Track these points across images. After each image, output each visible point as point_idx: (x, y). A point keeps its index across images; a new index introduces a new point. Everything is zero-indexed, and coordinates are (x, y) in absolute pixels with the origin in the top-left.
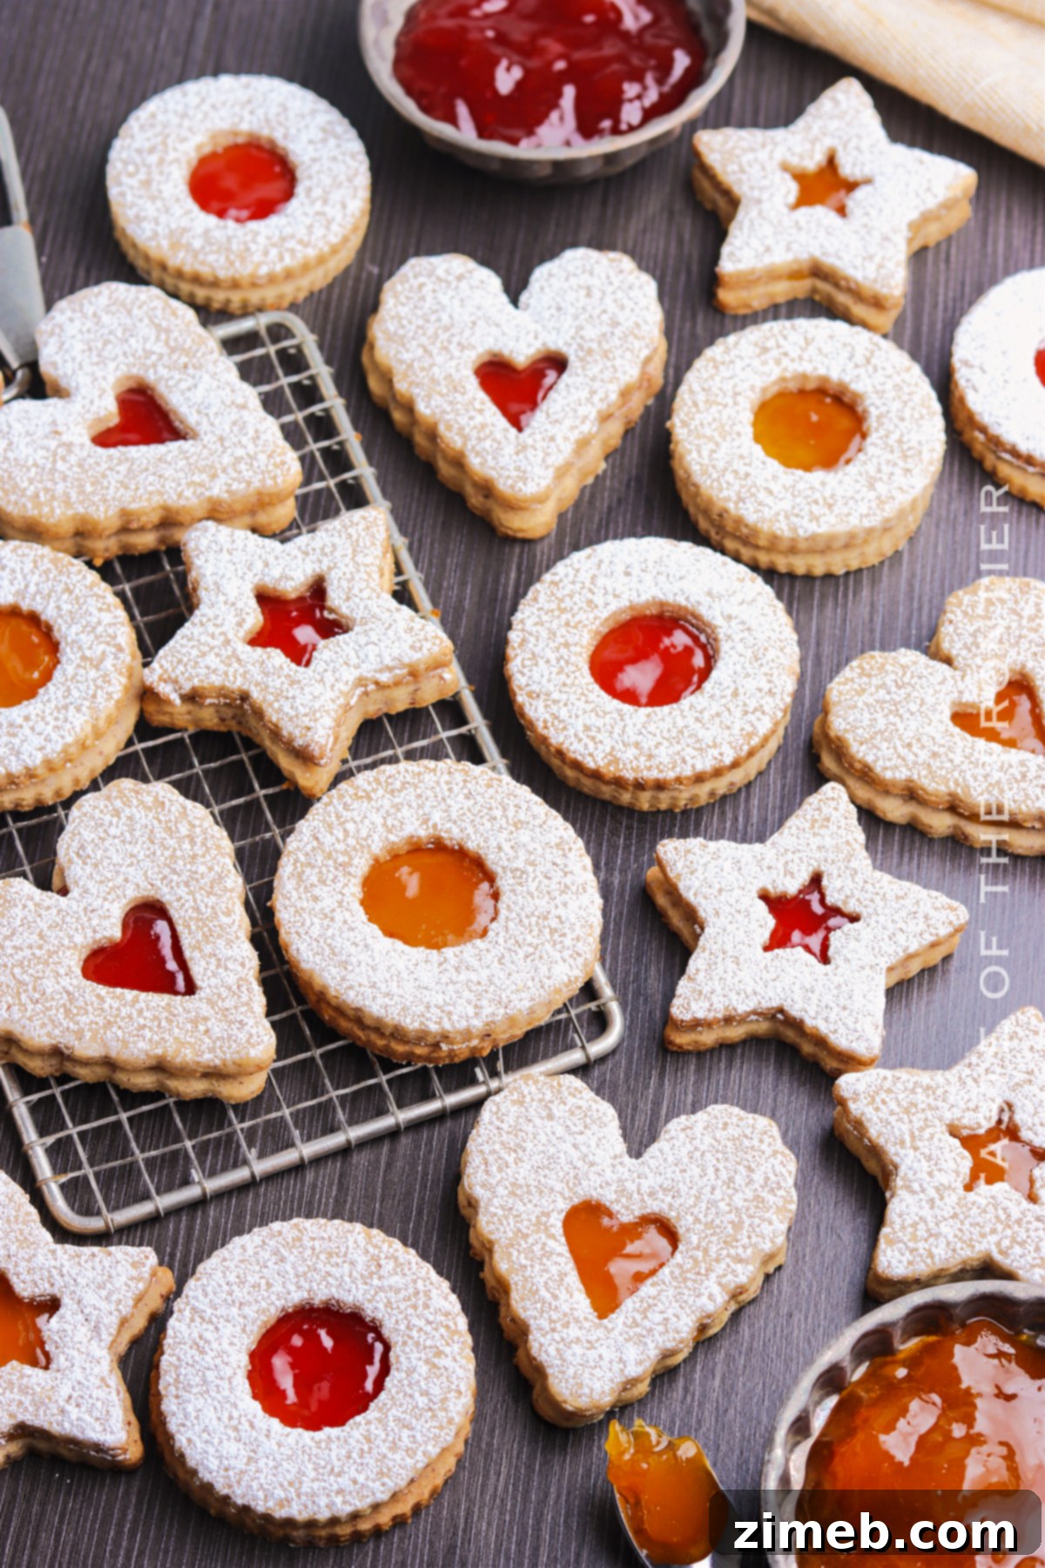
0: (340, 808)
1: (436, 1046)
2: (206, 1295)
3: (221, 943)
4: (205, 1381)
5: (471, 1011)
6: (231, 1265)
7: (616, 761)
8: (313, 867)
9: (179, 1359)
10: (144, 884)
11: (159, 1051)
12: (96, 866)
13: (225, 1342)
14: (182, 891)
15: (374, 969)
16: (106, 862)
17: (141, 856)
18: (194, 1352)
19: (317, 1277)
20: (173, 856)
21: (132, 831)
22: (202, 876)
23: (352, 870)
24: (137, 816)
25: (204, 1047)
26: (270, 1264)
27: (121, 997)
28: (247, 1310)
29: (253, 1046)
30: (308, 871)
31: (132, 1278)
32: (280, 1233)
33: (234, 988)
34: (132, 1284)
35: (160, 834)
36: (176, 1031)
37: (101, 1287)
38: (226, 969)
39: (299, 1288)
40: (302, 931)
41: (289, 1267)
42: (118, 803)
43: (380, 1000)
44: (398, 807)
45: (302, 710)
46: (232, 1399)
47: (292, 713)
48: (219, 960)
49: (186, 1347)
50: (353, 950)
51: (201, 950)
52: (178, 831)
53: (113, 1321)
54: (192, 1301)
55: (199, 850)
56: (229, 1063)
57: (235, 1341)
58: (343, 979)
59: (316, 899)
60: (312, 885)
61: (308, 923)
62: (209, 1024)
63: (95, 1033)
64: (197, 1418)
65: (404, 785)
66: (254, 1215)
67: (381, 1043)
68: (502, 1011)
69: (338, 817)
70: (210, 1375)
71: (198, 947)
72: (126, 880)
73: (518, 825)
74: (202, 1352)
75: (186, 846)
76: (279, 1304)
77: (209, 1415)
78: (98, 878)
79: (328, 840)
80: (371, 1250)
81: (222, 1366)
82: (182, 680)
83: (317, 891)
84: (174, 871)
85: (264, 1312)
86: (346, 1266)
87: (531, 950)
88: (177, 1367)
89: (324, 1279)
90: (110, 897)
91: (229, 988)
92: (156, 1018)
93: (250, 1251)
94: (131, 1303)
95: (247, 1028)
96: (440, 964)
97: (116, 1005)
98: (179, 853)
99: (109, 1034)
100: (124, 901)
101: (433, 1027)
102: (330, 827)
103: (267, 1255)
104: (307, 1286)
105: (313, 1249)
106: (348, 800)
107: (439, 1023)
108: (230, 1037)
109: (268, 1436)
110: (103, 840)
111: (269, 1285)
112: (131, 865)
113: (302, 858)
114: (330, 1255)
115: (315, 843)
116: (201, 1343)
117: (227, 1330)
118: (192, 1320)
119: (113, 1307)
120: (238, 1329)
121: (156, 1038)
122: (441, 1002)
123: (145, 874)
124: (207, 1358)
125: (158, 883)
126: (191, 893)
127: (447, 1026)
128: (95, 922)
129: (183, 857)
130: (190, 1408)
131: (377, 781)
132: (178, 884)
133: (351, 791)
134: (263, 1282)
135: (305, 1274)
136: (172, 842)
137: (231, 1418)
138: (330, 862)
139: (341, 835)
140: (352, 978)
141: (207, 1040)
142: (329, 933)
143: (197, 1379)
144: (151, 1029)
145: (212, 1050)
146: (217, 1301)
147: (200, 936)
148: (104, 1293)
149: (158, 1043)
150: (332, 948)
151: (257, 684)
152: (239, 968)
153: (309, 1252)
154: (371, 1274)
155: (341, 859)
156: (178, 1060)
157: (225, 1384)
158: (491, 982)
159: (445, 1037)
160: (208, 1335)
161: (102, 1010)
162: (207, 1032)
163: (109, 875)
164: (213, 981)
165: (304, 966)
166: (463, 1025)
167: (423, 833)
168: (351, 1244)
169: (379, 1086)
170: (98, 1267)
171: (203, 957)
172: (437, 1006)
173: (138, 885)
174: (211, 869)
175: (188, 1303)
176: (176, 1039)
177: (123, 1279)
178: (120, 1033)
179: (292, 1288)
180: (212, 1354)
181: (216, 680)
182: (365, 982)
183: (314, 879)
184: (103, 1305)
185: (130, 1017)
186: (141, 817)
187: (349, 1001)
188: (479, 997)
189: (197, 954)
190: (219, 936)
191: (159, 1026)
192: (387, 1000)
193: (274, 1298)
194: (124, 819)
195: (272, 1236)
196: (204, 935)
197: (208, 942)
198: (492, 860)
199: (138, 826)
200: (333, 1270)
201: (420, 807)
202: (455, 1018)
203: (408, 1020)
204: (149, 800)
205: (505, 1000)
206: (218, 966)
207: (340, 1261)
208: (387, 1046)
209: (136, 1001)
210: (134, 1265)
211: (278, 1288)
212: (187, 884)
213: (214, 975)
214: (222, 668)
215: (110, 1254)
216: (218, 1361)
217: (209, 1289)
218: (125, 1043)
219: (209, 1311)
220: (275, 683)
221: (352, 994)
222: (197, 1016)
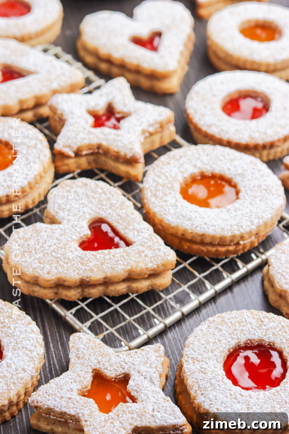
0: (159, 169)
1: (238, 244)
2: (195, 351)
3: (135, 224)
4: (212, 384)
5: (249, 223)
6: (200, 337)
7: (253, 138)
8: (159, 191)
9: (196, 379)
10: (92, 213)
11: (129, 268)
12: (69, 211)
13: (213, 368)
14: (109, 211)
15: (203, 218)
16: (73, 209)
17: (86, 203)
18: (201, 374)
19: (239, 332)
20: (100, 200)
21: (78, 196)
22: (116, 204)
23: (175, 189)
24: (78, 191)
25: (147, 262)
26: (216, 333)
27: (102, 253)
28: (215, 353)
29: (168, 256)
30: (158, 193)
31: (157, 357)
32: (214, 321)
33: (149, 238)
34: (158, 359)
35: (90, 194)
36: (133, 258)
37: (146, 363)
38: (142, 232)
39: (233, 339)
40: (166, 213)
41: (225, 332)
42: (68, 188)
43: (211, 228)
44: (182, 165)
45: (126, 143)
46: (227, 388)
47: (123, 145)
48: (137, 230)
49: (197, 373)
50: (191, 214)
51: (128, 229)
52: (97, 191)
53: (157, 375)
54: (190, 356)
55: (108, 195)
56: (160, 265)
57: (216, 366)
58: (192, 224)
59: (166, 201)
60: (162, 197)
61: (167, 209)
62: (146, 252)
63: (98, 268)
64: (216, 399)
65: (181, 157)
66: (188, 330)
67: (213, 249)
68: (261, 221)
69: (160, 172)
70: (213, 381)
71: (126, 228)
72: (84, 213)
73: (232, 160)
74: (205, 373)
75: (103, 195)
76: (228, 347)
77: (221, 397)
78: (72, 214)
79: (160, 181)
80: (255, 317)
81: (216, 376)
82: (72, 145)
83: (165, 198)
84: (103, 205)
85: (222, 352)
86: (249, 326)
87: (261, 198)
88: (197, 383)
89: (242, 332)
90: (81, 220)
91: (147, 239)
92: (121, 256)
93: (205, 331)
94: (161, 367)
95: (162, 250)
96: (228, 211)
97: (102, 256)
98: (101, 199)
99: (104, 267)
100: (87, 221)
101: (237, 233)
102: (159, 176)
103: (213, 330)
104: (236, 337)
105: (231, 322)
106: (161, 166)
107: (239, 230)
108: (156, 255)
109: (250, 397)
110: (68, 202)
111: (220, 341)
112: (84, 207)
113: (153, 189)
114: (239, 323)
115: (156, 183)
116: (203, 370)
117: (211, 363)
118: (194, 363)
119: (155, 370)
120: (215, 361)
121: (125, 263)
122: (236, 223)
123: (91, 209)
124: (208, 375)
125: (98, 211)
126: (113, 211)
127: (242, 231)
128: (78, 230)
129: (104, 200)
130: (211, 396)
131: (169, 158)
132: (107, 209)
133: (161, 163)
134: (217, 340)
135: (233, 333)
136: (97, 196)
137: (231, 395)
138: (165, 188)
139: (165, 178)
140: (196, 223)
141: (147, 259)
142: (178, 210)
143: (208, 384)
144: (122, 261)
145: (151, 262)
146: (201, 352)
147: (125, 224)
148: (148, 365)
149: (127, 265)
150: (182, 216)
151: (104, 139)
152: (147, 231)
153: (230, 325)
154: (260, 325)
155: (169, 186)
156: (138, 269)
157: (221, 383)
158: (251, 212)
159: (242, 237)
160: (205, 366)
161: (97, 259)
162: (145, 256)
163: (76, 213)
164: (139, 238)
165: (173, 225)
166: (248, 229)
167: (196, 171)
168: (245, 316)
169: (217, 270)
170: (141, 356)
171: (130, 231)
172: (235, 225)
173: (90, 214)
174: (118, 201)
175: (188, 357)
176: (134, 261)
177: (154, 357)
178: (109, 265)
179: (230, 340)
180: (210, 373)
181: (86, 142)
182: (202, 223)
183: (161, 195)
184: (150, 370)
185: (110, 258)
186: (79, 190)
187: (198, 232)
188: (250, 218)
189: (127, 231)
190: (133, 222)
191: (124, 258)
192: (214, 228)
193: (224, 345)
194: (73, 193)
195: (211, 323)
196: (127, 223)
197: (129, 225)
198: (228, 174)
199: (80, 194)
200: (244, 328)
201: (191, 163)
202: (244, 227)
203: (226, 232)
204: (80, 184)
205: (260, 216)
206: (138, 232)
207: (245, 324)
208: (217, 250)
209: (109, 253)
210: (155, 351)
211: (224, 341)
212: (110, 208)
213: (138, 236)
214: (87, 137)
215: (143, 350)
216: (214, 375)
217: (195, 349)
218: (113, 269)
219: (200, 357)
220: (111, 137)
221: (198, 229)
222: (139, 251)
